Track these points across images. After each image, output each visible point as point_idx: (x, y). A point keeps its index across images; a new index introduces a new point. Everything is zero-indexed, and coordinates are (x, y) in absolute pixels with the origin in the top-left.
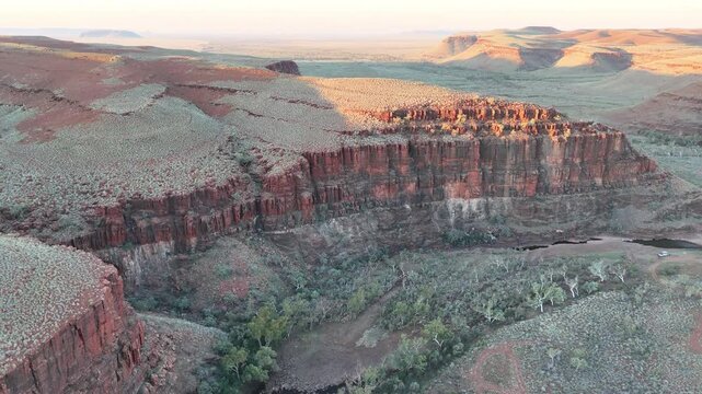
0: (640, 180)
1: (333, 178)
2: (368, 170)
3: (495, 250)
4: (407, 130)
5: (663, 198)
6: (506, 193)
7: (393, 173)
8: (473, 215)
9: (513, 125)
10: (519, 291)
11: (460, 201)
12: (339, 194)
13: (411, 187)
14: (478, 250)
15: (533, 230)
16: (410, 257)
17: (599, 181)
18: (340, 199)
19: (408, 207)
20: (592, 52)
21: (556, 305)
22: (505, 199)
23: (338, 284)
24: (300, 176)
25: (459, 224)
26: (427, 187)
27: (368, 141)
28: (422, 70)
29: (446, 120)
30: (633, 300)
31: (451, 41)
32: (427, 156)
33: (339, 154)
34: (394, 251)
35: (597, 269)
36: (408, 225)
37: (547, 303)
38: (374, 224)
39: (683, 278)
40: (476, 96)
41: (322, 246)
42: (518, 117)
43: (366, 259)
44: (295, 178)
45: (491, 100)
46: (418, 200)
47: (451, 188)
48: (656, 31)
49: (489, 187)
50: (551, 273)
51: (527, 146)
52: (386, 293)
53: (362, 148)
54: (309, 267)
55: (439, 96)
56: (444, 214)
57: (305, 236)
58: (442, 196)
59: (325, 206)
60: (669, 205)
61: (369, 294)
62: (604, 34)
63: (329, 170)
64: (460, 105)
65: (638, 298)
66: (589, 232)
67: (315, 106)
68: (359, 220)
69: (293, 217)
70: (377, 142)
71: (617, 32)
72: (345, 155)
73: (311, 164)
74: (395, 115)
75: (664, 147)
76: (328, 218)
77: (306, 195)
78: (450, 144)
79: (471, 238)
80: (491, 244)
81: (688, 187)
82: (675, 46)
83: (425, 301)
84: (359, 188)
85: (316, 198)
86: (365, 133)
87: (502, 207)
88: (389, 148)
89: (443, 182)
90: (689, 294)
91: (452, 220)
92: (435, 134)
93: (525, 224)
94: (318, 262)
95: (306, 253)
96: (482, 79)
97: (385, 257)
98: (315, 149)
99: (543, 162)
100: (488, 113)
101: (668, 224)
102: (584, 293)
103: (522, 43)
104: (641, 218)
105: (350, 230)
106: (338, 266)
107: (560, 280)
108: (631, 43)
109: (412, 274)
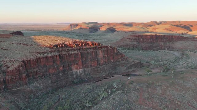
0: (121, 59)
1: (34, 68)
2: (47, 64)
3: (88, 84)
4: (58, 51)
5: (127, 63)
6: (89, 67)
7: (55, 64)
8: (81, 74)
9: (89, 47)
10: (95, 95)
11: (77, 70)
12: (37, 73)
13: (61, 68)
14: (83, 84)
15: (97, 76)
16: (62, 90)
17: (112, 61)
18: (37, 75)
19: (61, 74)
20: (106, 28)
21: (106, 98)
22: (89, 68)
23: (38, 104)
24: (21, 69)
25: (77, 77)
26: (66, 67)
27: (45, 55)
28: (63, 33)
29: (70, 47)
30: (124, 92)
31: (71, 25)
32: (65, 58)
33: (35, 60)
34: (57, 89)
35: (115, 85)
36: (61, 80)
37: (103, 98)
38: (50, 82)
39: (135, 84)
40: (78, 40)
41: (31, 92)
42: (90, 45)
43: (48, 93)
44: (19, 70)
45: (82, 41)
46: (64, 72)
47: (73, 67)
48: (119, 23)
49: (84, 65)
50: (103, 88)
51: (93, 53)
52: (55, 104)
53: (44, 57)
54: (26, 100)
55: (68, 41)
56: (72, 75)
57: (24, 89)
58: (71, 70)
59: (31, 78)
60: (129, 65)
61: (49, 106)
62: (108, 24)
63: (32, 66)
64: (74, 42)
65: (125, 92)
66: (112, 75)
67: (27, 45)
68: (45, 81)
69: (19, 84)
70: (49, 55)
71: (112, 23)
72: (38, 60)
73: (25, 64)
74: (54, 46)
75: (125, 51)
76: (33, 81)
77: (24, 75)
78: (72, 54)
79: (81, 81)
80: (87, 82)
81: (132, 60)
82: (124, 27)
83: (68, 105)
84: (44, 70)
85: (28, 76)
86: (45, 53)
87: (89, 71)
88: (53, 57)
89: (71, 65)
90: (137, 89)
91: (75, 76)
92: (67, 51)
93: (95, 75)
94: (30, 98)
95: (25, 95)
96: (80, 35)
97: (54, 91)
98: (27, 59)
99: (98, 57)
100: (82, 44)
101: (129, 70)
102: (112, 93)
103: (90, 26)
104: (123, 69)
105: (41, 84)
106: (37, 98)
107: (106, 90)
108: (115, 26)
109: (63, 96)
